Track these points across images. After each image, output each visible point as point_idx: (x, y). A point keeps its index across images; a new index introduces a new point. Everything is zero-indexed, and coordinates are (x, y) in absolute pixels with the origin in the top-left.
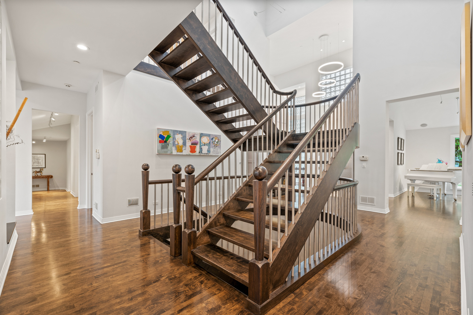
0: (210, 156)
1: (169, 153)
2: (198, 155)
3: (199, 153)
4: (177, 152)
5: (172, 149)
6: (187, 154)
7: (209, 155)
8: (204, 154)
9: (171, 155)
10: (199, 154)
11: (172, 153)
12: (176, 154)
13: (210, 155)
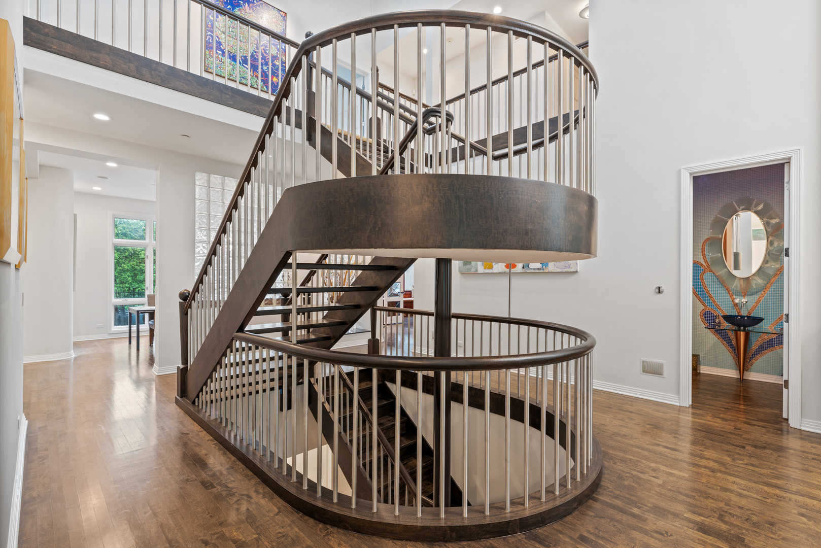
0: (549, 272)
1: (473, 270)
2: (521, 271)
3: (523, 268)
4: (485, 268)
5: (477, 265)
6: (501, 271)
7: (545, 271)
8: (534, 269)
9: (476, 274)
10: (523, 271)
11: (477, 270)
12: (482, 272)
13: (547, 271)
